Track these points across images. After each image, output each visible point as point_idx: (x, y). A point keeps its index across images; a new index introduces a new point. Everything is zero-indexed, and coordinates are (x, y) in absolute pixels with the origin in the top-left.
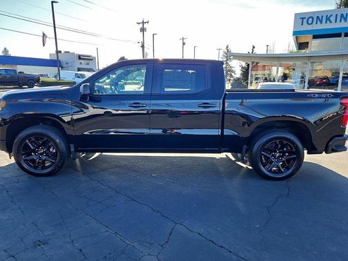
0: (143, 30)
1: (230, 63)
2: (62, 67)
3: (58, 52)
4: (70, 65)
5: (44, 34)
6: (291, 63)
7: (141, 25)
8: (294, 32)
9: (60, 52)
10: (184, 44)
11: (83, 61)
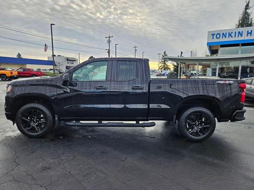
0: (109, 42)
1: (166, 63)
2: (56, 66)
3: (54, 56)
4: (61, 64)
5: (46, 45)
6: (208, 63)
7: (108, 39)
8: (208, 43)
9: (55, 56)
10: (136, 50)
11: (69, 62)
